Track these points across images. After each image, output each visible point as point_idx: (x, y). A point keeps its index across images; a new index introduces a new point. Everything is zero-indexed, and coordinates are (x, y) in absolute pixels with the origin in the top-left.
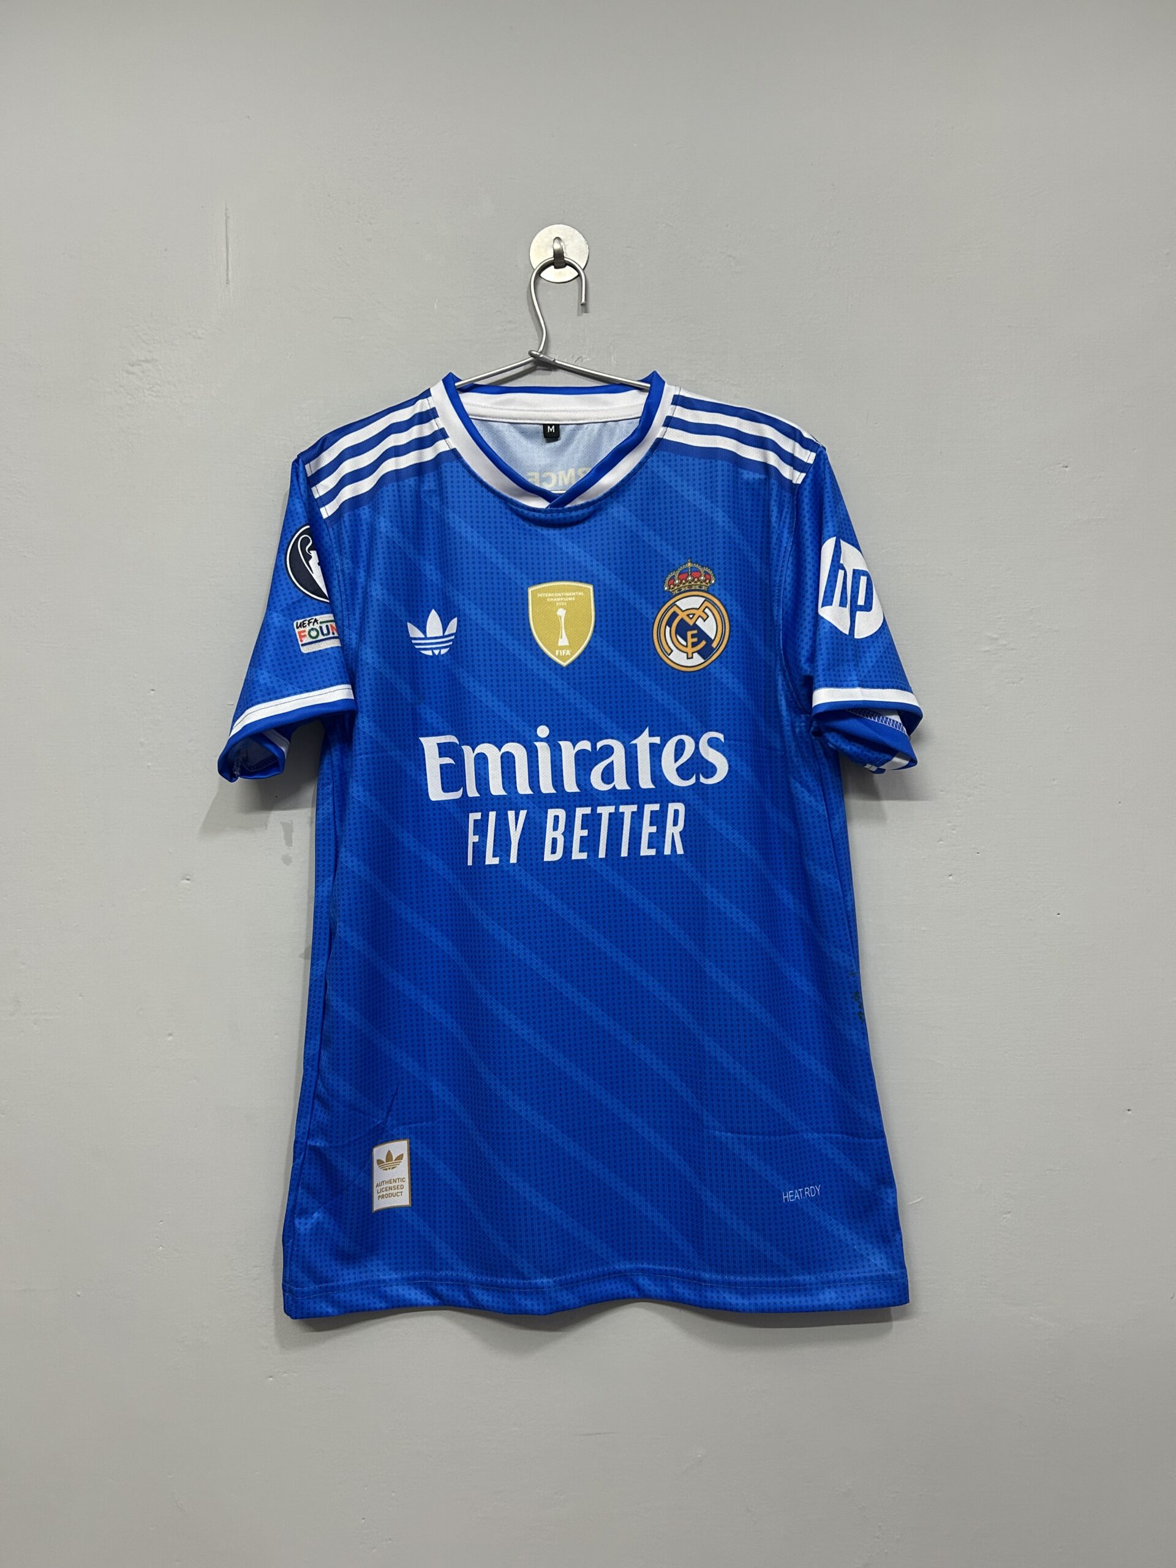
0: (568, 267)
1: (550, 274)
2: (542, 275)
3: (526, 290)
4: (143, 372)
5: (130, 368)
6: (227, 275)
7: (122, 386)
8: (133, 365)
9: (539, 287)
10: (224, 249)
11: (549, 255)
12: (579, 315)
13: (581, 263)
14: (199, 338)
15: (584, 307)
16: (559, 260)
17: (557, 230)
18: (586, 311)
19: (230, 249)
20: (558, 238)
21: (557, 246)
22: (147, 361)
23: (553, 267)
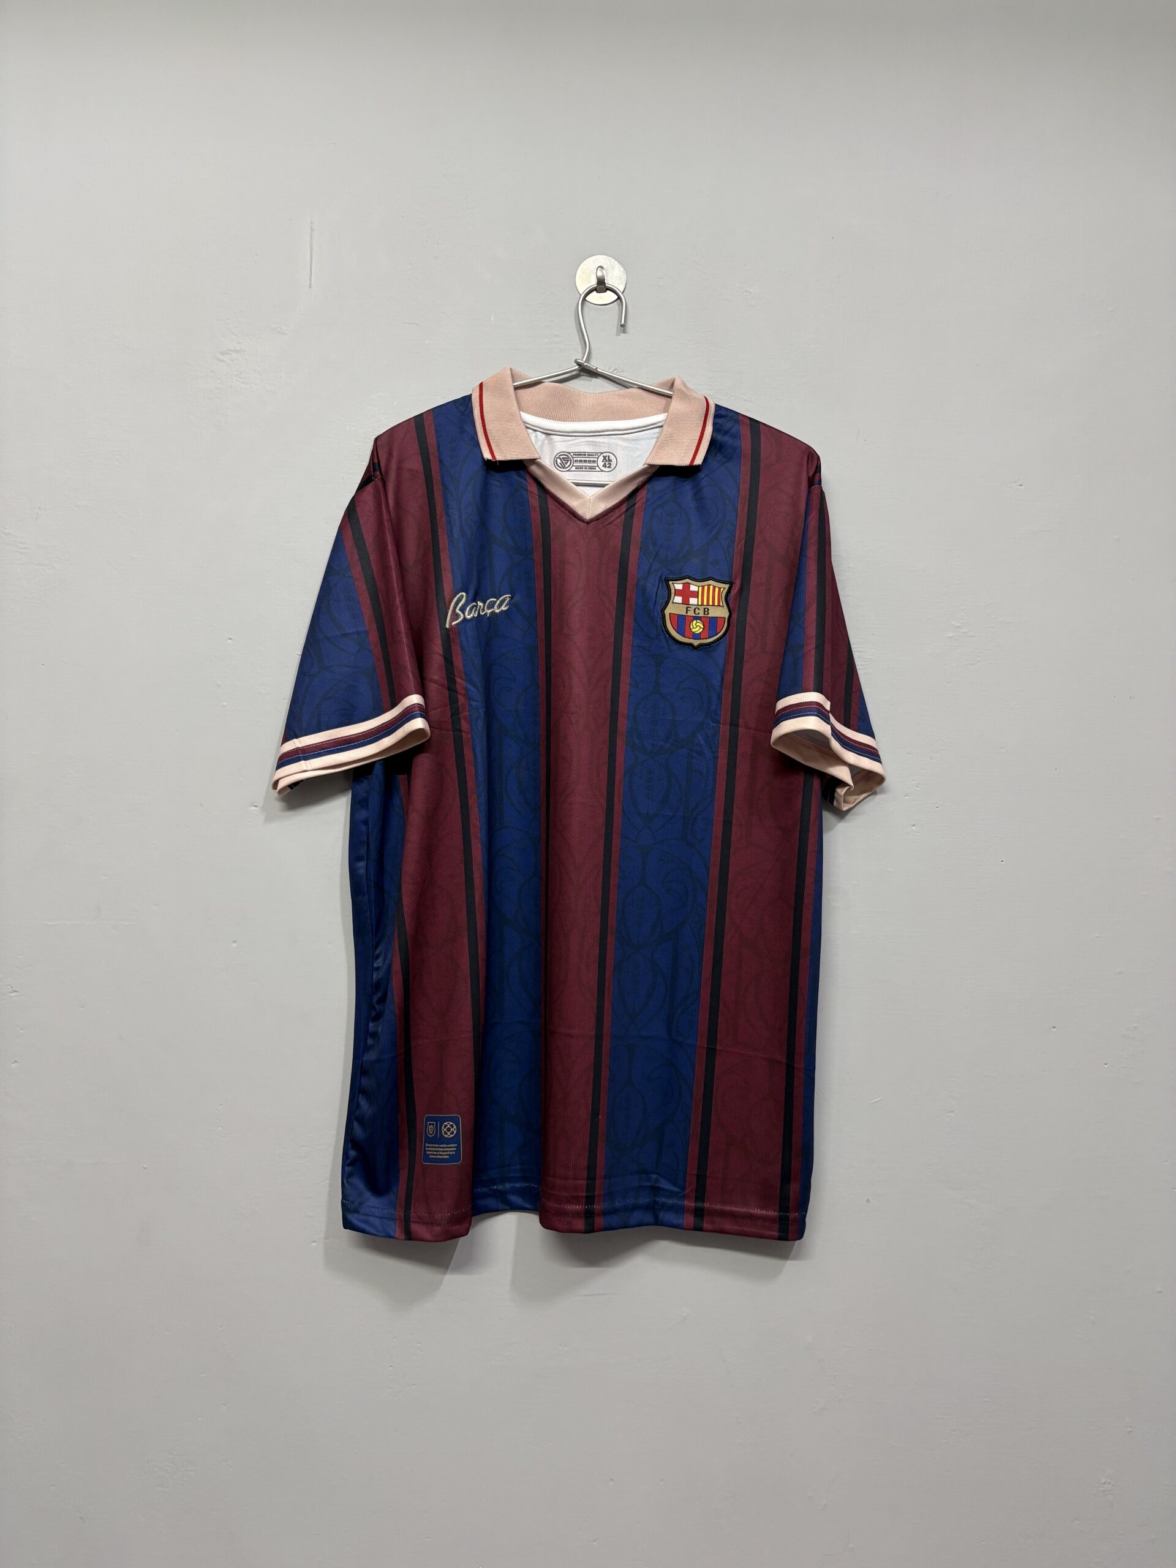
0: (608, 291)
1: (594, 297)
2: (587, 299)
3: (574, 309)
4: (232, 360)
5: (220, 356)
6: (311, 280)
7: (212, 372)
8: (222, 354)
9: (585, 308)
10: (308, 257)
11: (593, 283)
12: (618, 334)
13: (620, 288)
14: (284, 334)
15: (623, 327)
16: (601, 286)
17: (601, 260)
18: (624, 332)
19: (314, 257)
20: (602, 267)
21: (600, 274)
22: (237, 351)
23: (595, 292)
